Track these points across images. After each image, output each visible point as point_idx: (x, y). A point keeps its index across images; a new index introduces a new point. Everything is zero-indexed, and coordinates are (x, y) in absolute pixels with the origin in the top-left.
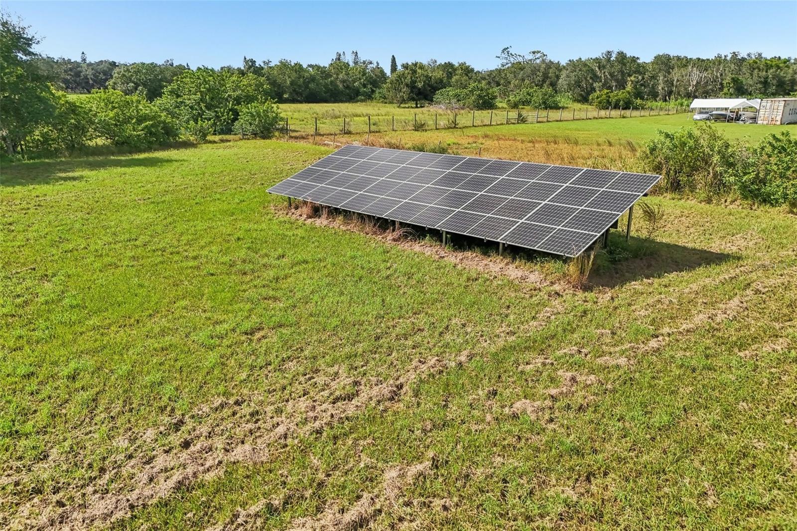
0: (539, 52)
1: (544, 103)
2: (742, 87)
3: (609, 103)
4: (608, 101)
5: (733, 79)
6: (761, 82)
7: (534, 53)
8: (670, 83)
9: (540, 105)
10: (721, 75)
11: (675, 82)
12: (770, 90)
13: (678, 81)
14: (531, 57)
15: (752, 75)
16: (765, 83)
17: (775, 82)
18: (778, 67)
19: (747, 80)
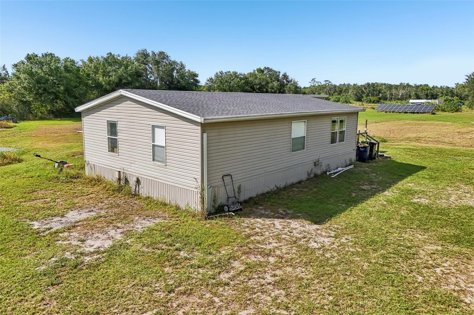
0: (328, 81)
1: (346, 101)
2: (418, 97)
3: (371, 101)
4: (370, 101)
5: (415, 93)
6: (425, 95)
7: (326, 81)
8: (392, 94)
9: (344, 102)
10: (409, 92)
11: (393, 95)
12: (429, 98)
13: (395, 94)
14: (324, 83)
15: (422, 92)
16: (427, 95)
17: (430, 95)
18: (431, 90)
19: (420, 94)
